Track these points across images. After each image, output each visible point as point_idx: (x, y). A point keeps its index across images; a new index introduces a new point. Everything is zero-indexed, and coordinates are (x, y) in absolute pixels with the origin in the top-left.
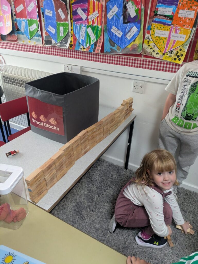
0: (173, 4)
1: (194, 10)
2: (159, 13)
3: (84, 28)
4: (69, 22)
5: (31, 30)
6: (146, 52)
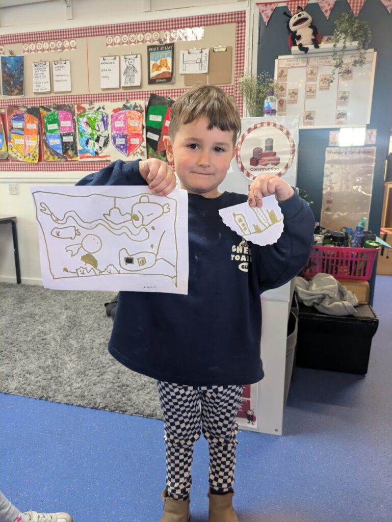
0: (21, 120)
1: (35, 123)
2: (14, 127)
6: (12, 157)
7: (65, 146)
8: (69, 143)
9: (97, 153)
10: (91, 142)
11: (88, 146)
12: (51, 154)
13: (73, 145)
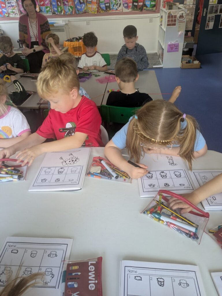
2: (88, 1)
3: (67, 7)
4: (62, 6)
5: (47, 10)
7: (106, 7)
8: (108, 6)
9: (117, 9)
10: (115, 5)
11: (114, 7)
12: (102, 10)
13: (109, 7)
